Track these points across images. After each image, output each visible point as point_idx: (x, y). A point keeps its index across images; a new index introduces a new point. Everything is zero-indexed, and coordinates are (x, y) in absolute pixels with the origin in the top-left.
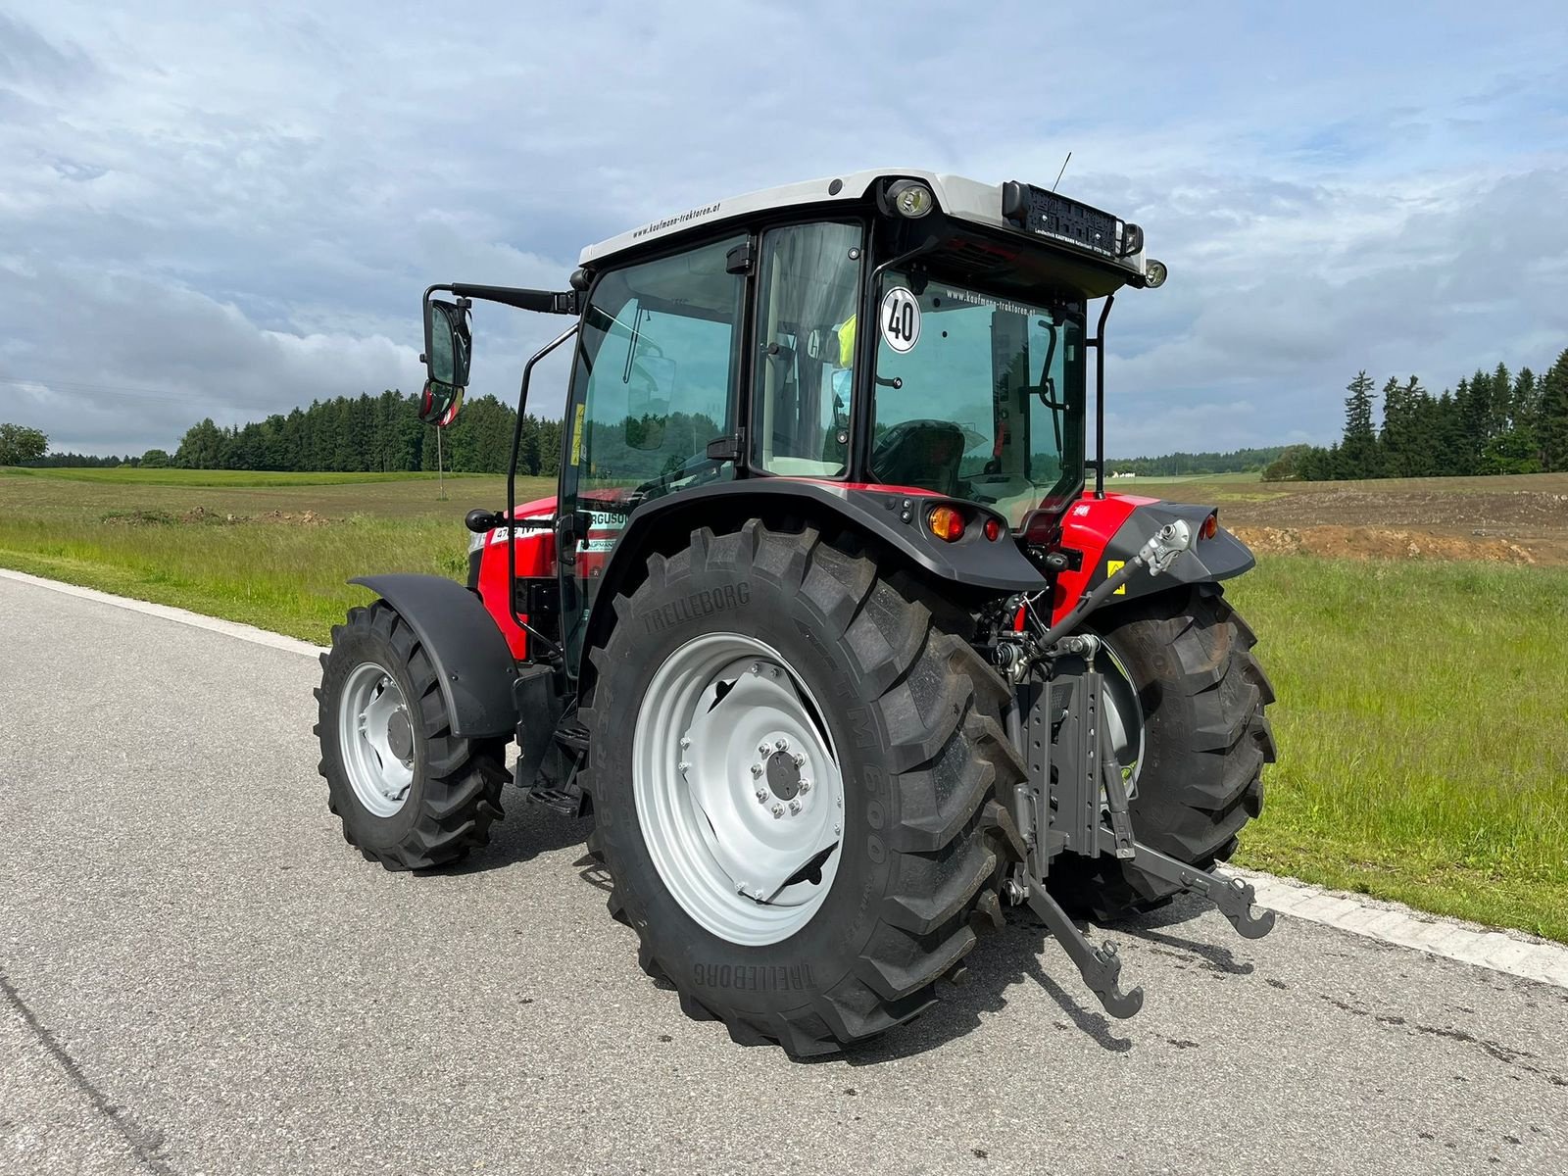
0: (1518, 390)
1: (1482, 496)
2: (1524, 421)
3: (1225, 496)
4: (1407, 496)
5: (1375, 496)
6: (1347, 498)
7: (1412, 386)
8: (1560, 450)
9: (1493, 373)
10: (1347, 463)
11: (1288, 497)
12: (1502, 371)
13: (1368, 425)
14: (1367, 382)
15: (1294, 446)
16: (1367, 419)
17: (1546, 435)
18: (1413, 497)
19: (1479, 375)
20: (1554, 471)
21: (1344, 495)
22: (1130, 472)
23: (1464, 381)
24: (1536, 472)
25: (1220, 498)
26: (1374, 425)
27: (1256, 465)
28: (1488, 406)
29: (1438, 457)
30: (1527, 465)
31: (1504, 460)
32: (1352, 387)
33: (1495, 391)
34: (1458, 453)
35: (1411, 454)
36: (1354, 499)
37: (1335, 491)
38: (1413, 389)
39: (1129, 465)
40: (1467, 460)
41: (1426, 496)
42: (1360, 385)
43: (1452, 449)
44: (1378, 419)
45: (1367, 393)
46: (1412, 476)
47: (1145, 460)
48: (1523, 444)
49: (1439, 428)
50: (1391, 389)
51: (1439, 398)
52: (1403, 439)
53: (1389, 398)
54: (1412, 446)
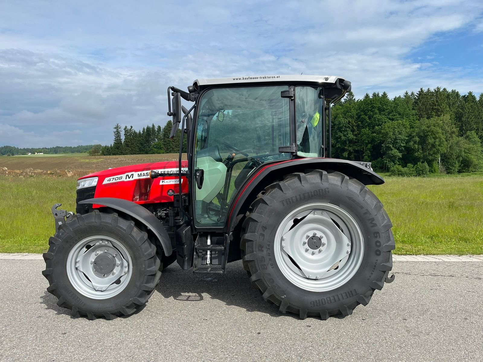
0: (158, 131)
1: (156, 160)
2: (160, 139)
3: (83, 160)
4: (137, 160)
5: (128, 160)
6: (121, 160)
7: (131, 129)
8: (169, 147)
9: (151, 126)
10: (115, 150)
11: (104, 160)
12: (153, 126)
13: (120, 139)
14: (119, 127)
15: (96, 145)
16: (120, 137)
17: (166, 143)
18: (138, 160)
19: (148, 126)
20: (167, 153)
21: (120, 160)
22: (41, 153)
23: (144, 128)
24: (164, 153)
25: (82, 161)
26: (122, 139)
27: (85, 150)
28: (151, 135)
29: (139, 149)
30: (162, 151)
31: (156, 150)
32: (115, 128)
33: (152, 131)
34: (144, 148)
35: (132, 148)
36: (123, 161)
37: (117, 158)
38: (132, 129)
39: (41, 150)
40: (147, 150)
41: (141, 160)
42: (117, 127)
43: (143, 147)
44: (123, 138)
45: (120, 130)
46: (133, 154)
47: (46, 148)
48: (160, 146)
49: (139, 141)
50: (126, 129)
51: (138, 132)
52: (130, 144)
53: (125, 131)
54: (133, 146)
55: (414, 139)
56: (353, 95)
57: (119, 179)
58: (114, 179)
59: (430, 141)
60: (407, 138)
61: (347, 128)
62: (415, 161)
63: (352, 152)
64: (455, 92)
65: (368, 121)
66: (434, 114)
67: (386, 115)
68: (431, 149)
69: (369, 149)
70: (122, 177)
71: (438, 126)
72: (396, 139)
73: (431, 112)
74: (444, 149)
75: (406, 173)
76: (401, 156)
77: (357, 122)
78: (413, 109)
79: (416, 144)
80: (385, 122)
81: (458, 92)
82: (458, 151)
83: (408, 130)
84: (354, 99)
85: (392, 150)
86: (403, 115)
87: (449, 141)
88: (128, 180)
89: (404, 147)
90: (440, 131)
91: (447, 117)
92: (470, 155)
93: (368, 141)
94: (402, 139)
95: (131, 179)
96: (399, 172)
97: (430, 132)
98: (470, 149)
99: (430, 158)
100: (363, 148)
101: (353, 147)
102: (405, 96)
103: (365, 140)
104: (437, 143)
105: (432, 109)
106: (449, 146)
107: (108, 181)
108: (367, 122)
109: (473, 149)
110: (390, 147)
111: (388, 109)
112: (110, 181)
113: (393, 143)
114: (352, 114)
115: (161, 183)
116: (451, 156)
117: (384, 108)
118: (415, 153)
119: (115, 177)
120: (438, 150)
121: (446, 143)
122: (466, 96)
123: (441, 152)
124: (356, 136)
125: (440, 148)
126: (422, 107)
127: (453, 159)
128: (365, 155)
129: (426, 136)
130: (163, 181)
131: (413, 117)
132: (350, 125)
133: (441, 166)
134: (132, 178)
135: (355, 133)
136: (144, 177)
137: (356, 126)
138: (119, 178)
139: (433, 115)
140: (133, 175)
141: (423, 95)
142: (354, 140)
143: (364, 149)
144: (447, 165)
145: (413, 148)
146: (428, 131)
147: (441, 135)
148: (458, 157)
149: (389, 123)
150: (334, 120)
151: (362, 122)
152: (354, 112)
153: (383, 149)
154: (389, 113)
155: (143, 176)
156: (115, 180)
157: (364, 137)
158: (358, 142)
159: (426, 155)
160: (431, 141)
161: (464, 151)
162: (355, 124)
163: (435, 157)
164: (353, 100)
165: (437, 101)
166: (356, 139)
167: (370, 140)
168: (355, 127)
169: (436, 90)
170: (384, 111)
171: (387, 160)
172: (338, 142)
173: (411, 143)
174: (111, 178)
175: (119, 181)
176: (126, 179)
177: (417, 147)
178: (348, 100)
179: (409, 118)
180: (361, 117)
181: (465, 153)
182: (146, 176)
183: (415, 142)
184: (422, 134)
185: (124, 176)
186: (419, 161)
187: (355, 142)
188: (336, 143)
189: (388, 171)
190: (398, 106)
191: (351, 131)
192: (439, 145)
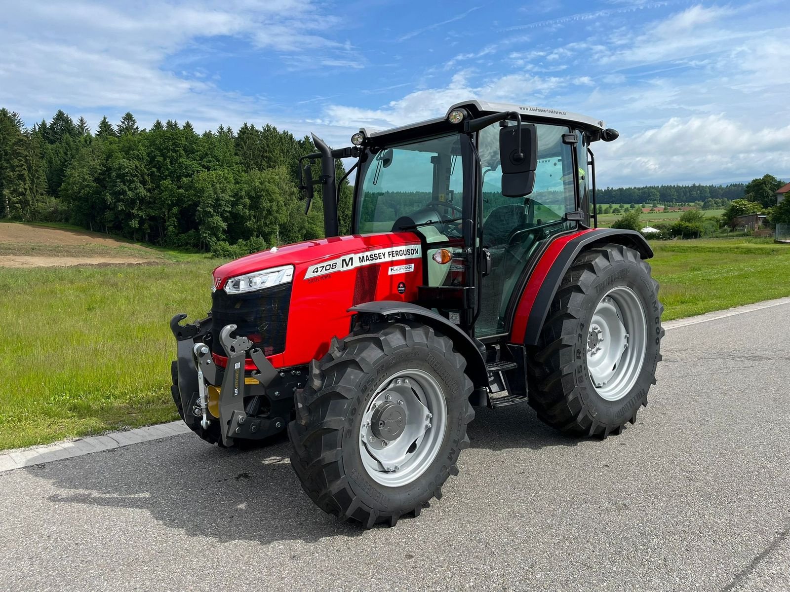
55: (244, 200)
56: (134, 120)
57: (332, 268)
58: (324, 268)
59: (264, 204)
60: (232, 199)
61: (134, 177)
62: (246, 234)
63: (146, 219)
64: (288, 134)
65: (170, 167)
66: (266, 165)
67: (197, 161)
68: (266, 218)
69: (175, 215)
70: (336, 263)
71: (274, 182)
72: (218, 200)
73: (261, 161)
74: (283, 218)
75: (235, 253)
76: (226, 226)
77: (150, 169)
78: (236, 154)
79: (246, 208)
80: (198, 172)
81: (291, 136)
82: (300, 220)
83: (233, 187)
84: (135, 127)
85: (212, 216)
86: (222, 163)
87: (289, 205)
88: (345, 268)
89: (229, 212)
90: (277, 190)
91: (282, 172)
92: (315, 226)
93: (172, 202)
94: (226, 200)
95: (350, 267)
96: (225, 251)
97: (264, 191)
98: (314, 217)
99: (267, 230)
100: (164, 213)
101: (145, 211)
102: (220, 133)
103: (166, 200)
104: (275, 208)
105: (262, 156)
106: (289, 212)
107: (313, 272)
108: (168, 169)
109: (318, 218)
110: (210, 212)
111: (199, 151)
112: (317, 272)
113: (214, 206)
114: (140, 153)
115: (390, 273)
116: (292, 227)
117: (194, 149)
118: (247, 222)
119: (325, 264)
120: (276, 218)
121: (284, 208)
122: (302, 142)
123: (280, 221)
124: (151, 193)
125: (278, 215)
126: (248, 152)
127: (295, 232)
128: (169, 226)
129: (260, 197)
130: (392, 268)
131: (238, 167)
132: (137, 172)
133: (281, 241)
134: (352, 265)
135: (147, 187)
136: (368, 263)
137: (148, 175)
138: (331, 266)
139: (264, 166)
140: (351, 259)
141: (248, 134)
142: (147, 198)
143: (165, 215)
144: (288, 240)
145: (242, 214)
146: (263, 190)
147: (278, 195)
148: (301, 229)
149: (204, 174)
150: (106, 162)
151: (159, 169)
152: (143, 151)
153: (199, 215)
154: (201, 159)
155: (367, 260)
156: (326, 270)
157: (166, 194)
158: (154, 202)
159: (260, 225)
160: (266, 204)
161: (308, 220)
162: (146, 172)
163: (272, 229)
164: (135, 129)
165: (268, 146)
166: (150, 197)
167: (175, 200)
168: (147, 177)
169: (265, 129)
170: (194, 153)
171: (206, 233)
172: (119, 201)
173: (241, 207)
174: (319, 267)
175: (331, 271)
176: (343, 267)
177: (248, 214)
178: (125, 127)
179: (232, 168)
180: (156, 159)
181: (309, 223)
182: (371, 260)
183: (245, 206)
184: (253, 193)
185: (339, 261)
186: (252, 235)
187: (150, 203)
188: (115, 203)
189: (208, 250)
190: (215, 146)
191: (141, 182)
192: (277, 212)
